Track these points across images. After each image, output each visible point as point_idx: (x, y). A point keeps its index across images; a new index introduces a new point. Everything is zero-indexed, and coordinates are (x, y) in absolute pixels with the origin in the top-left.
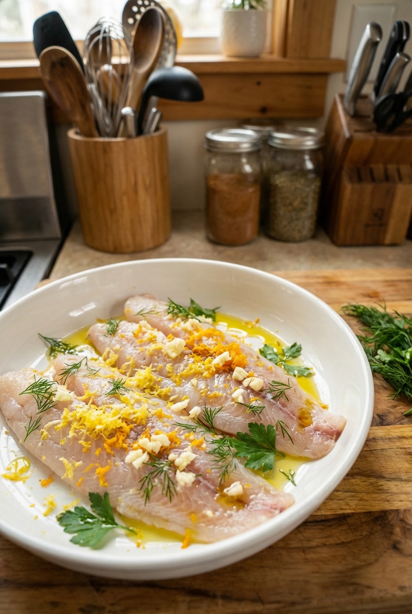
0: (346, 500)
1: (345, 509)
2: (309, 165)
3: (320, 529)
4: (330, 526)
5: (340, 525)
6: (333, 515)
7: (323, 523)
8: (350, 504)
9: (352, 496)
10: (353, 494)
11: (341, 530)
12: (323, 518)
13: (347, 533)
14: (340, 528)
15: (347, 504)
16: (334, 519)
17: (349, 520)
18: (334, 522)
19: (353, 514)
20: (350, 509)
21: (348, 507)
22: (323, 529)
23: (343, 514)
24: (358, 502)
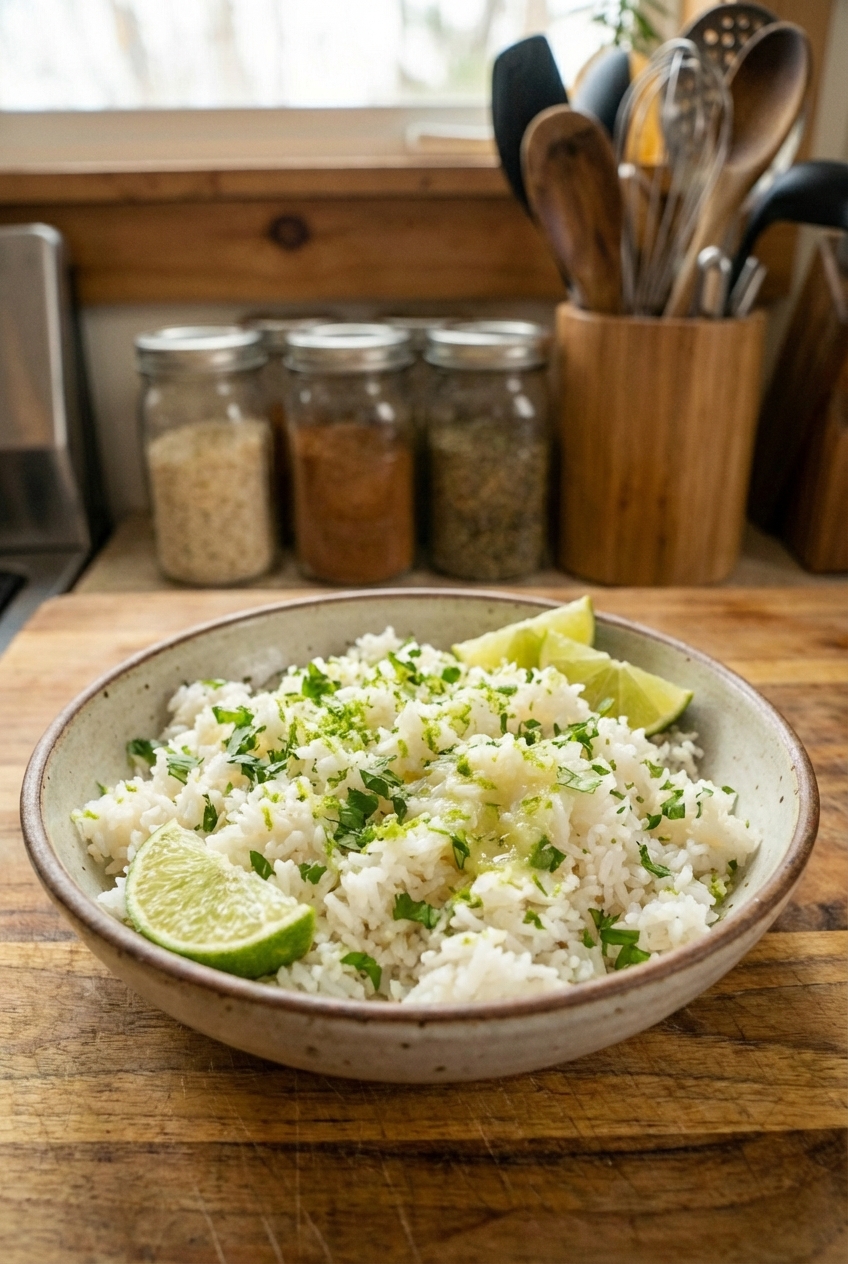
0: (741, 1102)
1: (738, 1123)
2: (524, 408)
3: (673, 1169)
4: (700, 1162)
5: (724, 1162)
6: (711, 1135)
7: (682, 1155)
8: (751, 1110)
9: (758, 1093)
10: (757, 1086)
11: (729, 1174)
12: (683, 1143)
13: (741, 1181)
14: (726, 1169)
15: (743, 1111)
16: (710, 1147)
17: (749, 1150)
18: (709, 1153)
19: (759, 1135)
20: (750, 1124)
21: (744, 1118)
22: (682, 1170)
23: (734, 1134)
24: (772, 1105)
